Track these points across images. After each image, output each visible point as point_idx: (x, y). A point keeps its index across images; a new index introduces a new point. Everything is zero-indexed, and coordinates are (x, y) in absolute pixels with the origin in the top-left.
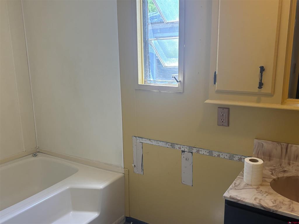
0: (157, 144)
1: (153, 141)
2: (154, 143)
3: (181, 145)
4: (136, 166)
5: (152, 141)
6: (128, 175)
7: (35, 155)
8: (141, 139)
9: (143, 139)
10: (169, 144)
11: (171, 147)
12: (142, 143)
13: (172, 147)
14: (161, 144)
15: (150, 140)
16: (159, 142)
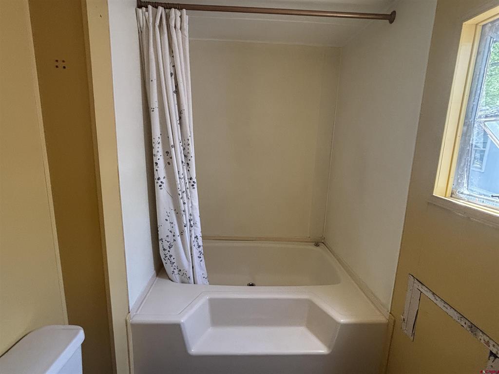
0: (444, 309)
1: (439, 300)
2: (440, 304)
3: (490, 339)
4: (406, 322)
5: (437, 298)
6: (392, 327)
7: (317, 244)
8: (420, 284)
9: (424, 287)
10: (467, 322)
11: (468, 329)
12: (421, 292)
13: (472, 332)
14: (451, 312)
15: (433, 294)
16: (449, 308)
